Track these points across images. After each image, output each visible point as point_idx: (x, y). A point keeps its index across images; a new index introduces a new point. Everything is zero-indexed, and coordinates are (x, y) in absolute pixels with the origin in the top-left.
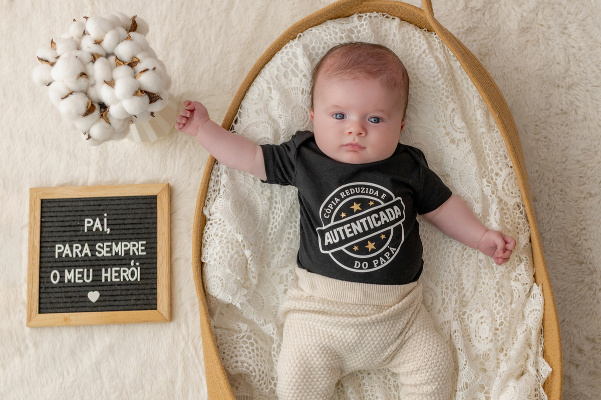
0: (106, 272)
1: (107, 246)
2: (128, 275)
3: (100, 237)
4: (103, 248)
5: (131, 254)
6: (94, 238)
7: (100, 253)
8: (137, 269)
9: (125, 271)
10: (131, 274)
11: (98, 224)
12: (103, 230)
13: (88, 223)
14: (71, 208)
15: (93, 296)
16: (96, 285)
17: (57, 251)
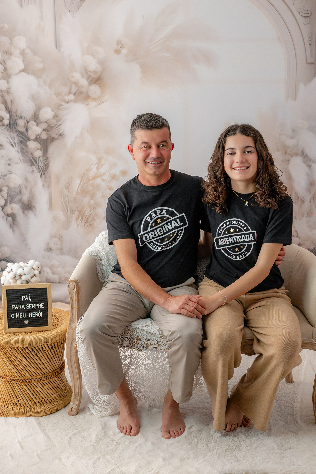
0: (30, 314)
1: (30, 305)
2: (38, 315)
3: (28, 302)
4: (29, 306)
5: (39, 308)
6: (25, 302)
7: (28, 307)
8: (41, 313)
9: (37, 314)
10: (39, 314)
11: (27, 298)
12: (29, 299)
13: (23, 297)
14: (17, 292)
15: (26, 322)
16: (27, 318)
17: (13, 307)
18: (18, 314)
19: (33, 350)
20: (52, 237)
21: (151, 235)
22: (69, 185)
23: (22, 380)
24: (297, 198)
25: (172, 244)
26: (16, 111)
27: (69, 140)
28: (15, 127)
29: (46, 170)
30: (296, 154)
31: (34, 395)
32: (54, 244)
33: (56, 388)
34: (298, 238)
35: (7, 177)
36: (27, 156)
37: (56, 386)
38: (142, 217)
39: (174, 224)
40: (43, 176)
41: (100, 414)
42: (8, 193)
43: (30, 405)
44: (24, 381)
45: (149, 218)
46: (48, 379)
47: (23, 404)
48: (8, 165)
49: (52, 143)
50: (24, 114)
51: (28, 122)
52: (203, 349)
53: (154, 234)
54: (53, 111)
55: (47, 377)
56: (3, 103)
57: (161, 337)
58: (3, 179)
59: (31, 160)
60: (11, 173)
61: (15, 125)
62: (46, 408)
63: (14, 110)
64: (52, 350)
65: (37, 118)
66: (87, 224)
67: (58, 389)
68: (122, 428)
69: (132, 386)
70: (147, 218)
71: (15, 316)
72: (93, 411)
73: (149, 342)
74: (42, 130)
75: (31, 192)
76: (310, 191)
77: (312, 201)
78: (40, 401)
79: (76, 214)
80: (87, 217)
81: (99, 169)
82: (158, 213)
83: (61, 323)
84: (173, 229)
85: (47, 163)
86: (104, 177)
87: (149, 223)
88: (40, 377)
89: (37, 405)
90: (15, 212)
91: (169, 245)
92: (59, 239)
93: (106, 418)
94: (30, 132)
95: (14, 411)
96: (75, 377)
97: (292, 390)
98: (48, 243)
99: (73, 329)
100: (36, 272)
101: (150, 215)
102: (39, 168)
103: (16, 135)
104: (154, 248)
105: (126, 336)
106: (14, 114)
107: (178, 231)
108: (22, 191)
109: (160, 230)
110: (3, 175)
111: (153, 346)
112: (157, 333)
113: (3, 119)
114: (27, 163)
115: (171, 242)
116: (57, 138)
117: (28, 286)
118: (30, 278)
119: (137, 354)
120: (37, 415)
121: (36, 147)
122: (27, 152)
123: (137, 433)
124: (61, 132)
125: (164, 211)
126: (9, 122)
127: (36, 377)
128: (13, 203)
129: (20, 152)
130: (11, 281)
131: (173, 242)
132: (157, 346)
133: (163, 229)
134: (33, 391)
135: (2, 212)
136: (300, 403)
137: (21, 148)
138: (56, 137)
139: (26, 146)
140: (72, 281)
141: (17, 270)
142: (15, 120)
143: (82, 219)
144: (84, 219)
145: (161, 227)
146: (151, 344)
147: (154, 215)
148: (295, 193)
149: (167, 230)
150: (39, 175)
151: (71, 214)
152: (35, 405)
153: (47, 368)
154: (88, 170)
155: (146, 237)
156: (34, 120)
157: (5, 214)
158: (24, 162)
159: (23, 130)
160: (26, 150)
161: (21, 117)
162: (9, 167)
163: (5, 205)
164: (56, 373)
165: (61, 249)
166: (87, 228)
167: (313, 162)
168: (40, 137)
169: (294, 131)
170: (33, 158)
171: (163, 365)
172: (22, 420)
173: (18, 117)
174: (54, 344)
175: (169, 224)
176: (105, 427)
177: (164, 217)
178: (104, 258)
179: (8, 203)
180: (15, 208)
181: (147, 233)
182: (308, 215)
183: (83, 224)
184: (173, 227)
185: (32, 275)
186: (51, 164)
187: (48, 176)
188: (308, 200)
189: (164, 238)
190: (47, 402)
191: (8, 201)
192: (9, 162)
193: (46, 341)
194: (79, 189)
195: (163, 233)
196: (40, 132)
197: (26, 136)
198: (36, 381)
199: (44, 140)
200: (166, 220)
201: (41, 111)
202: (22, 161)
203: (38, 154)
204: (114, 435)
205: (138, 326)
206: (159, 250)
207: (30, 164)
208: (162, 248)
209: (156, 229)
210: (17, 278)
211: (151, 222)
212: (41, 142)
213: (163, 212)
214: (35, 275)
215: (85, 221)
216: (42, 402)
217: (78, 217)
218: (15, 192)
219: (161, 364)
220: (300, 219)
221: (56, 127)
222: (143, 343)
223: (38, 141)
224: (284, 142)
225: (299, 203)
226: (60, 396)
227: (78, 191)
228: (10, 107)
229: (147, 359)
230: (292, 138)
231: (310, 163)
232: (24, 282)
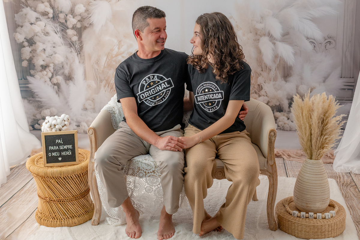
0: (63, 153)
3: (60, 144)
4: (61, 147)
5: (69, 148)
6: (59, 145)
9: (67, 153)
10: (69, 153)
12: (61, 142)
13: (57, 141)
14: (52, 137)
15: (60, 159)
16: (60, 156)
17: (50, 148)
18: (53, 153)
19: (64, 179)
20: (87, 99)
21: (146, 94)
22: (98, 61)
23: (57, 201)
24: (265, 67)
25: (162, 100)
26: (58, 8)
27: (97, 28)
28: (57, 20)
29: (81, 51)
30: (264, 35)
31: (66, 211)
32: (89, 105)
33: (83, 206)
34: (267, 97)
35: (53, 56)
36: (67, 40)
37: (83, 205)
38: (139, 81)
39: (163, 86)
40: (79, 55)
41: (114, 224)
42: (54, 68)
43: (64, 218)
44: (59, 201)
45: (144, 82)
46: (77, 199)
47: (59, 217)
48: (53, 47)
49: (85, 31)
50: (64, 10)
51: (67, 15)
52: (184, 174)
53: (148, 93)
54: (84, 6)
55: (76, 198)
56: (48, 2)
57: (155, 167)
58: (50, 57)
59: (70, 44)
60: (55, 53)
61: (57, 18)
62: (76, 220)
63: (56, 7)
64: (78, 179)
65: (73, 12)
66: (112, 90)
67: (84, 207)
68: (129, 234)
69: (137, 204)
70: (143, 82)
71: (52, 154)
72: (109, 222)
73: (147, 171)
74: (77, 21)
75: (71, 67)
76: (275, 62)
77: (277, 69)
78: (71, 216)
79: (104, 82)
80: (112, 84)
81: (120, 49)
82: (151, 78)
83: (85, 159)
84: (162, 90)
85: (81, 45)
86: (123, 55)
87: (144, 85)
88: (70, 198)
89: (69, 218)
90: (59, 82)
91: (160, 101)
92: (92, 101)
93: (119, 227)
94: (68, 23)
95: (53, 223)
96: (96, 198)
97: (256, 206)
98: (85, 105)
99: (92, 163)
100: (66, 123)
101: (145, 80)
102: (76, 49)
103: (58, 25)
104: (150, 104)
105: (130, 167)
106: (57, 10)
107: (166, 91)
108: (64, 66)
109: (153, 91)
110: (50, 55)
111: (150, 174)
112: (152, 164)
113: (49, 13)
114: (67, 45)
115: (162, 99)
116: (89, 27)
117: (60, 132)
118: (61, 127)
119: (139, 180)
120: (69, 226)
121: (73, 34)
122: (67, 38)
123: (140, 236)
124: (91, 22)
125: (156, 76)
126: (53, 16)
127: (67, 198)
128: (58, 75)
129: (61, 38)
130: (48, 129)
131: (163, 99)
132: (153, 174)
133: (155, 90)
134: (66, 208)
135: (50, 82)
136: (260, 214)
137: (62, 35)
138: (87, 26)
139: (66, 33)
140: (91, 128)
141: (52, 121)
142: (58, 14)
143: (108, 86)
144: (110, 86)
145: (154, 88)
146: (148, 173)
147: (148, 79)
148: (264, 64)
149: (159, 91)
150: (75, 54)
151: (100, 83)
152: (68, 219)
153: (76, 191)
154: (112, 50)
155: (143, 97)
156: (71, 14)
157: (52, 83)
158: (65, 45)
159: (64, 21)
160: (66, 36)
161: (61, 12)
162: (54, 49)
163: (52, 77)
164: (83, 196)
165: (94, 109)
166: (113, 92)
167: (277, 40)
168: (76, 27)
169: (262, 18)
170: (71, 42)
171: (158, 187)
172: (58, 229)
173: (59, 12)
174: (80, 174)
175: (159, 86)
176: (117, 233)
177: (156, 81)
178: (117, 112)
179: (54, 76)
180: (59, 79)
181: (143, 93)
182: (274, 80)
183: (109, 90)
184: (163, 88)
185: (63, 125)
186: (84, 46)
187: (83, 55)
188: (274, 69)
189: (156, 96)
190: (76, 217)
191: (54, 74)
192: (54, 45)
193: (73, 172)
194: (106, 64)
195: (155, 92)
196: (75, 23)
197: (65, 26)
198: (68, 201)
199: (79, 28)
200: (157, 83)
201: (76, 7)
202: (63, 44)
203: (75, 38)
204: (123, 238)
205: (139, 160)
206: (153, 105)
207: (69, 46)
208: (155, 104)
209: (150, 90)
210: (52, 127)
211: (146, 85)
212: (77, 30)
213: (155, 78)
214: (65, 125)
215: (111, 88)
216: (73, 216)
217: (106, 85)
218: (59, 67)
219: (157, 187)
220: (269, 83)
221: (87, 19)
222: (143, 172)
223: (74, 29)
224: (255, 26)
225: (267, 71)
226: (86, 212)
227: (105, 65)
228: (53, 4)
229: (146, 184)
230: (261, 23)
231: (275, 41)
232: (57, 130)
